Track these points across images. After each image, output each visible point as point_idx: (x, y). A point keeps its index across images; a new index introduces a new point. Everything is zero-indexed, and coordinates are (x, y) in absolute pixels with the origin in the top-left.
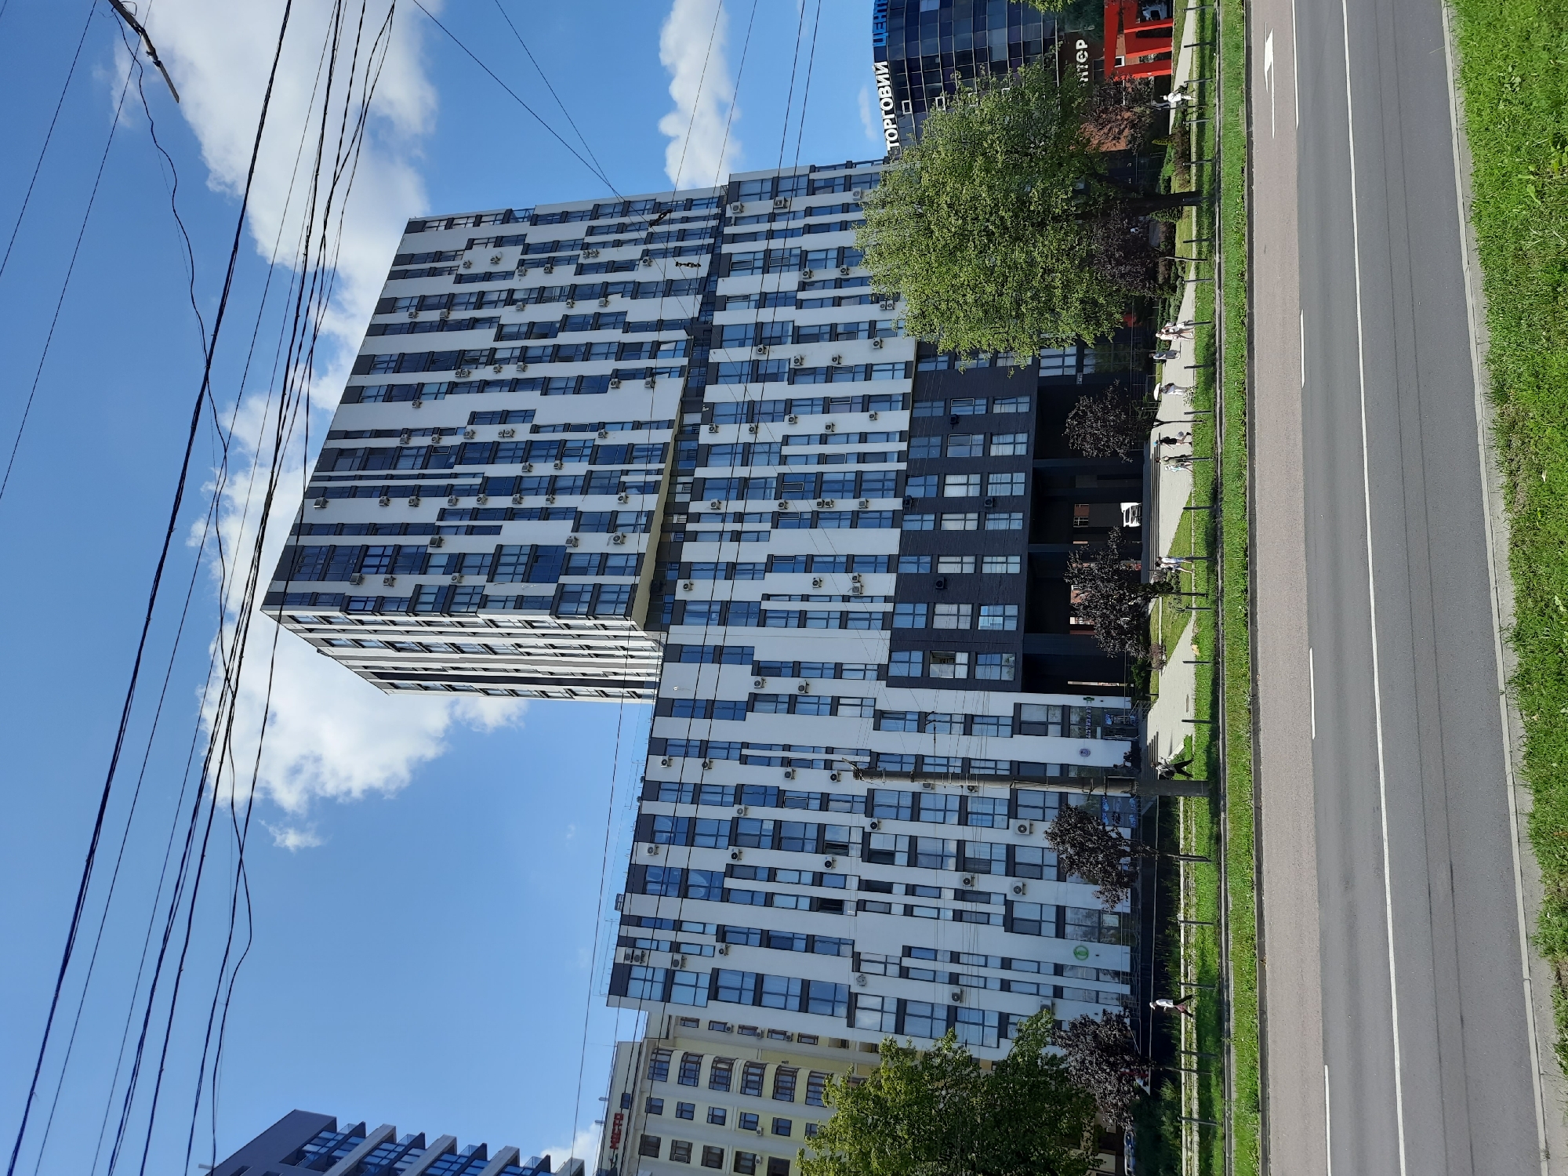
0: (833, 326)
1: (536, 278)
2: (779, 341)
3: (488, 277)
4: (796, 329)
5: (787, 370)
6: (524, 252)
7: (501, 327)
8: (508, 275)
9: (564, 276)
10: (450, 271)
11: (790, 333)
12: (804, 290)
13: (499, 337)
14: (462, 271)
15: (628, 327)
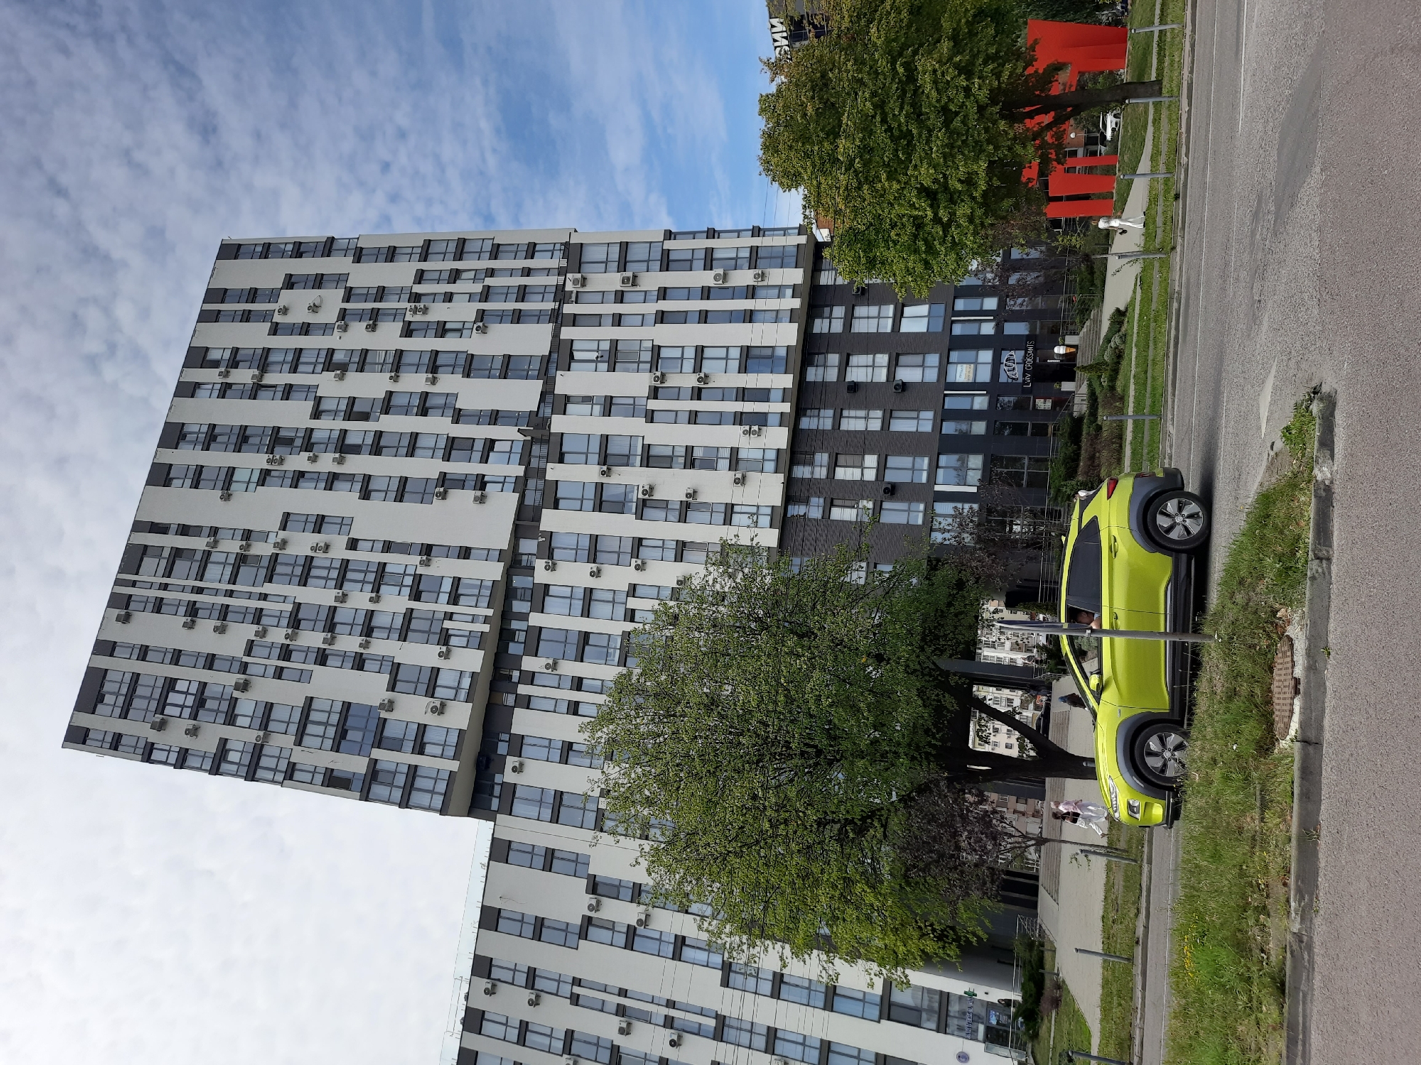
0: (689, 450)
1: (357, 337)
2: (626, 460)
3: (306, 329)
4: (647, 448)
5: (635, 500)
6: (347, 299)
7: (318, 400)
8: (326, 329)
9: (388, 337)
10: (265, 316)
11: (639, 451)
12: (656, 397)
13: (316, 414)
14: (278, 318)
15: (458, 416)
